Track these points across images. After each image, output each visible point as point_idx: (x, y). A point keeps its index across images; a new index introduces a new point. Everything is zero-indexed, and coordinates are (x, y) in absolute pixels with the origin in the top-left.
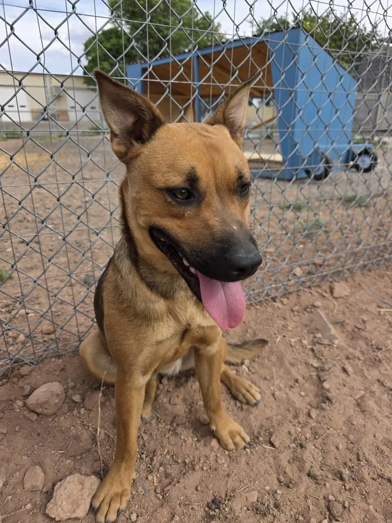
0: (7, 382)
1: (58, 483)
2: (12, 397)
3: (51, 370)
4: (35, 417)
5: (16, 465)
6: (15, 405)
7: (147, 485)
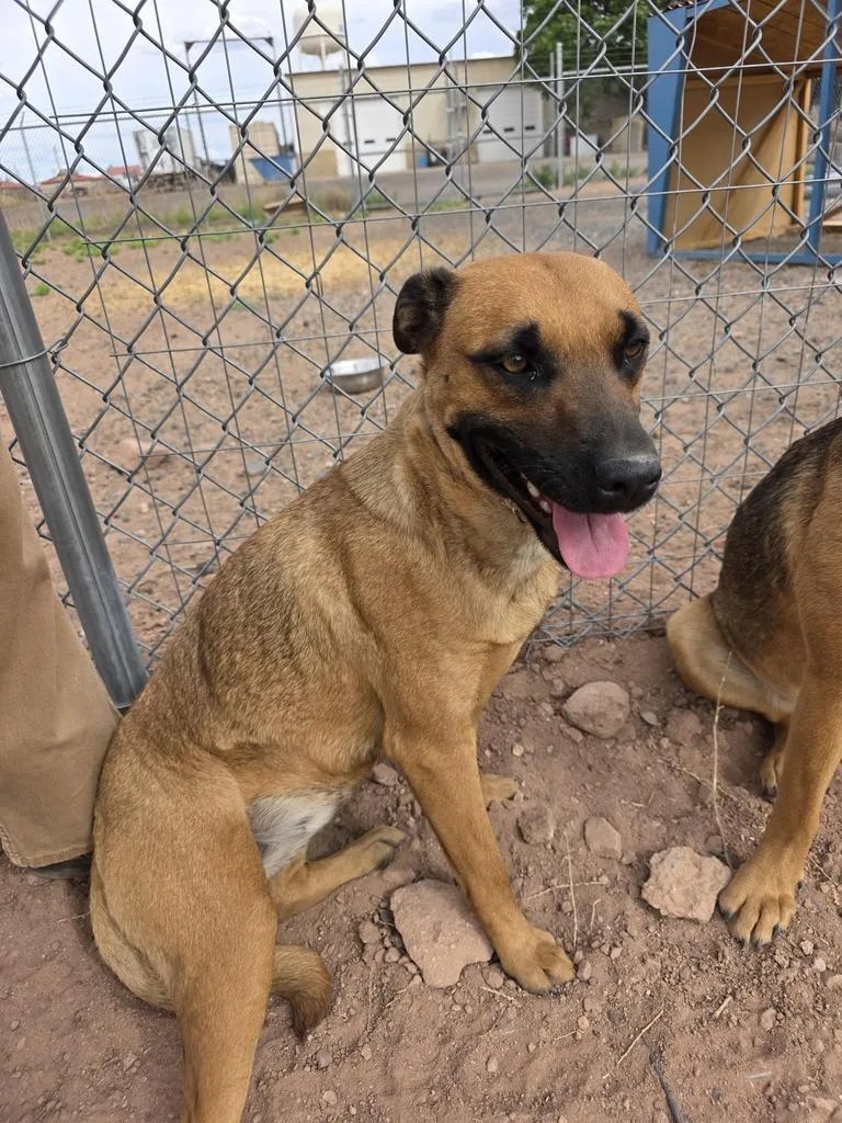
0: (522, 668)
1: (656, 855)
2: (536, 696)
3: (597, 659)
4: (579, 737)
5: (564, 809)
6: (540, 710)
7: (819, 898)
